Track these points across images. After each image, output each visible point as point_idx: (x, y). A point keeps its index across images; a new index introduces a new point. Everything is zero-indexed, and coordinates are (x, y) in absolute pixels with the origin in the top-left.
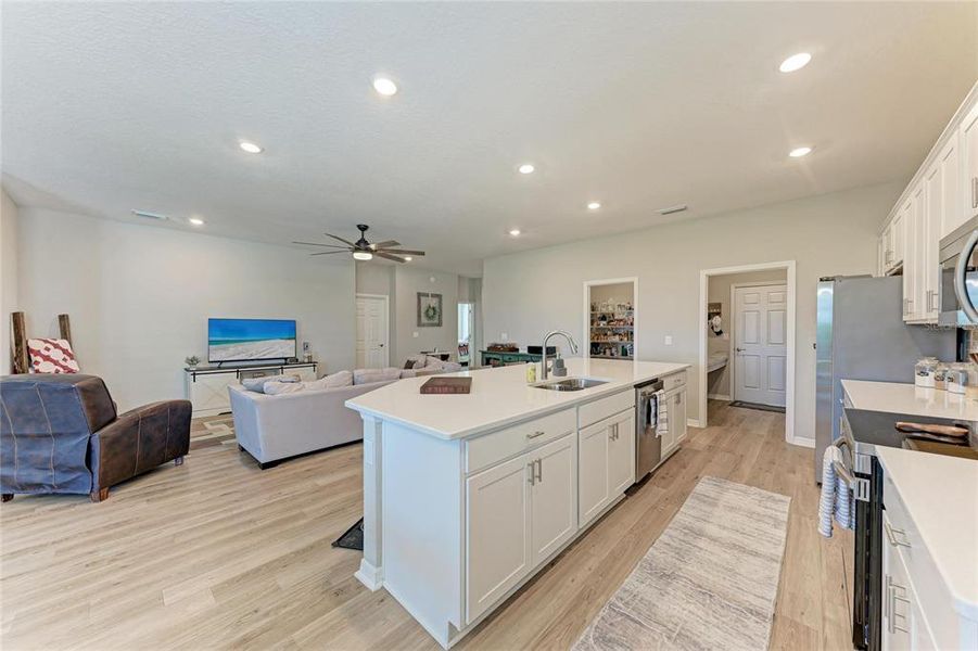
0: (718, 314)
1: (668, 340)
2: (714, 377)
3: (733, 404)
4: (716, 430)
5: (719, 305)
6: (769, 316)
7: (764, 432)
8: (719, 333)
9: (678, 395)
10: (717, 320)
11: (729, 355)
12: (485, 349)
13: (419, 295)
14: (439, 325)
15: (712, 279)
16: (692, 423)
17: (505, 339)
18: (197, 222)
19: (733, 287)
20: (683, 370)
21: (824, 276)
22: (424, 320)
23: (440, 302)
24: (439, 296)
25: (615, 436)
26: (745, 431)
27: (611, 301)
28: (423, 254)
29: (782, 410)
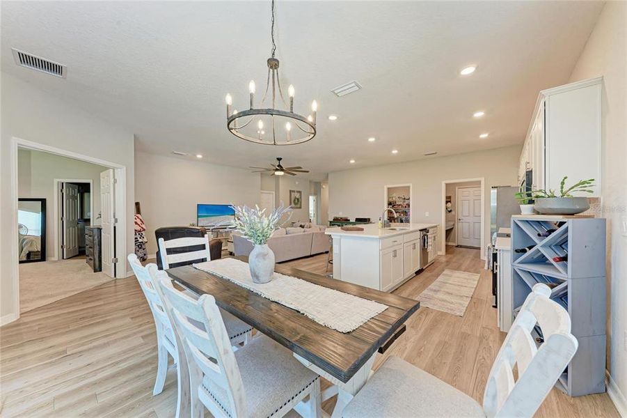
0: (450, 202)
1: (427, 214)
2: (448, 232)
3: (457, 246)
4: (450, 256)
5: (450, 197)
6: (474, 202)
7: (471, 256)
8: (450, 211)
9: (435, 237)
10: (449, 204)
11: (455, 221)
12: (332, 220)
13: (290, 191)
14: (300, 208)
15: (447, 185)
16: (439, 253)
17: (341, 215)
18: (199, 156)
19: (457, 188)
20: (436, 227)
21: (493, 186)
22: (293, 205)
23: (301, 195)
24: (300, 192)
25: (414, 248)
26: (463, 256)
27: (394, 195)
28: (308, 172)
29: (479, 248)
